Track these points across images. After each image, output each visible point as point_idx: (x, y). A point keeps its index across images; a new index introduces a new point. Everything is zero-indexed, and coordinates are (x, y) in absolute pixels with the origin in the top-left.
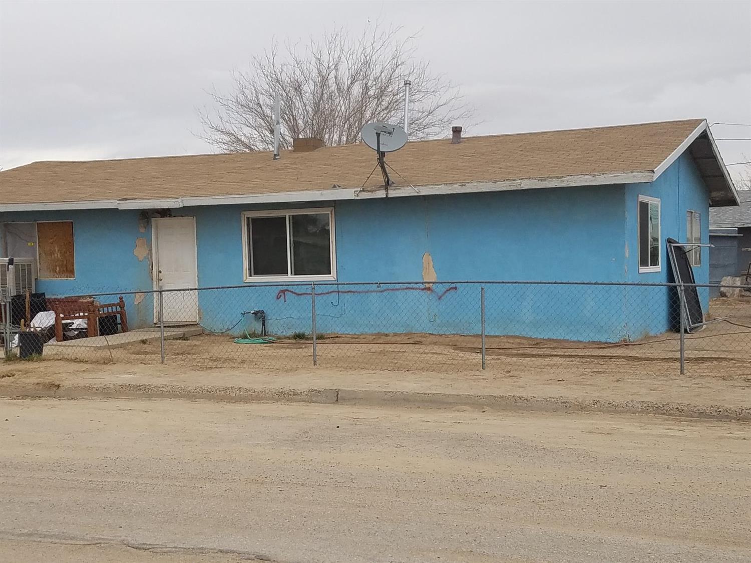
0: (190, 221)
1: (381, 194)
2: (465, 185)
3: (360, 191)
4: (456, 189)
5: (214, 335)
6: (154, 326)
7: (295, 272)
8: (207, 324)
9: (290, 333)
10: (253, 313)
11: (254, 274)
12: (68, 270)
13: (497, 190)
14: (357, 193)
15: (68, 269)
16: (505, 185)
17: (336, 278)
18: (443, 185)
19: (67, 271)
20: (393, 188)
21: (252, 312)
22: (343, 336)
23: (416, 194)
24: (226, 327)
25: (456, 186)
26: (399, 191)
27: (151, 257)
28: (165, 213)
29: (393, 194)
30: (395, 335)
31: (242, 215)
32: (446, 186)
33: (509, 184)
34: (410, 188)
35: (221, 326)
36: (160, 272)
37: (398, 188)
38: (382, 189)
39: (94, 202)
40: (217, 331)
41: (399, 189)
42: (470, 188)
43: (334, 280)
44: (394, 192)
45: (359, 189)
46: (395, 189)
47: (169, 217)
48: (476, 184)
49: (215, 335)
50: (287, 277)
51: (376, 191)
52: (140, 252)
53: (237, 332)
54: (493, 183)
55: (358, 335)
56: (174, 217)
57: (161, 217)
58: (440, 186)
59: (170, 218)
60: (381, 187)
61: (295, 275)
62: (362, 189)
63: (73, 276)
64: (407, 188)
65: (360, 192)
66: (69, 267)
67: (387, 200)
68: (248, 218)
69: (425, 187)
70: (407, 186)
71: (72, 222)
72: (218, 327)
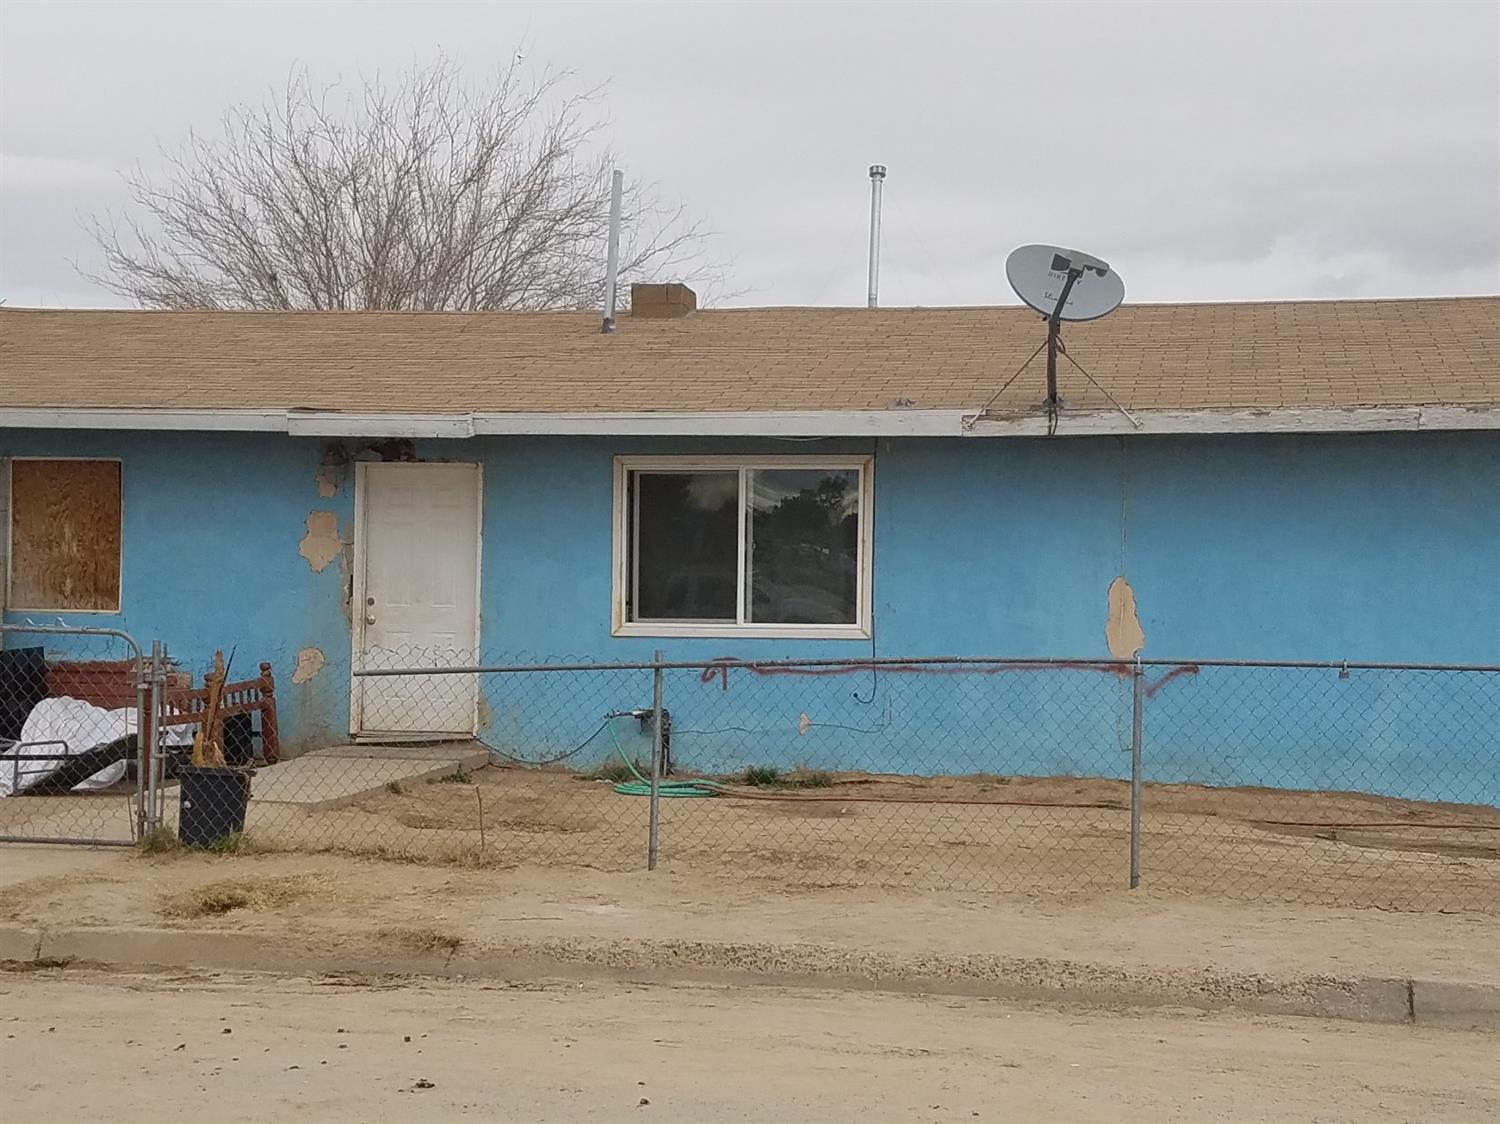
0: (466, 477)
1: (1036, 426)
2: (1267, 414)
3: (980, 418)
4: (1243, 423)
5: (520, 768)
6: (349, 739)
7: (754, 615)
8: (503, 740)
9: (740, 767)
10: (636, 717)
11: (641, 616)
12: (101, 587)
13: (1352, 429)
14: (972, 421)
15: (100, 585)
16: (1378, 417)
17: (869, 633)
18: (1207, 411)
19: (96, 590)
20: (1069, 413)
21: (635, 713)
22: (883, 780)
23: (1132, 431)
24: (557, 751)
25: (1244, 414)
26: (1087, 421)
27: (350, 562)
28: (395, 449)
29: (1067, 427)
30: (1027, 781)
31: (616, 467)
32: (1216, 415)
33: (1387, 414)
34: (1116, 414)
35: (541, 748)
36: (371, 602)
37: (1083, 412)
38: (1039, 413)
39: (211, 412)
40: (530, 759)
41: (1086, 416)
42: (1281, 421)
43: (865, 637)
44: (1073, 422)
45: (977, 412)
46: (1074, 417)
47: (408, 460)
48: (1298, 412)
49: (525, 769)
50: (734, 626)
51: (1022, 417)
52: (319, 550)
53: (589, 761)
54: (1344, 410)
55: (923, 778)
56: (420, 461)
57: (383, 461)
58: (1198, 414)
59: (410, 464)
60: (1034, 408)
61: (753, 622)
62: (984, 413)
63: (113, 605)
64: (1106, 415)
65: (978, 419)
66: (102, 578)
67: (1051, 441)
68: (631, 474)
69: (1158, 415)
70: (1110, 410)
71: (120, 463)
72: (532, 748)
